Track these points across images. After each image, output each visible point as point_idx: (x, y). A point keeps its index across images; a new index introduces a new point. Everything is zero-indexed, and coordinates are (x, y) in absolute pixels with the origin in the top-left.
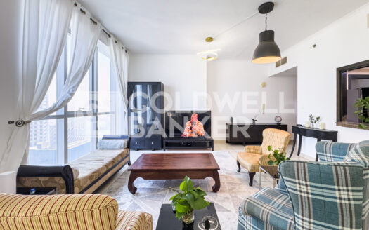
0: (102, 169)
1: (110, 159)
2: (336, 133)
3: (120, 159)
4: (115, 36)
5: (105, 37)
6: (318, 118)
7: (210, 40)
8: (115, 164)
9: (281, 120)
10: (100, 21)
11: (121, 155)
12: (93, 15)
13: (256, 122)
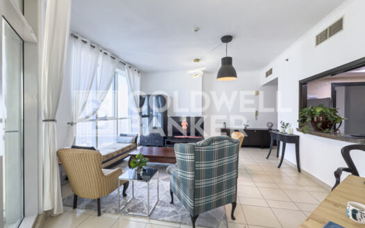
0: (114, 153)
1: (120, 148)
2: (298, 137)
3: (128, 149)
4: (129, 64)
5: (122, 65)
6: (288, 124)
7: (197, 60)
8: (124, 152)
9: (272, 125)
10: (117, 57)
11: (129, 146)
12: (113, 54)
13: (248, 127)
